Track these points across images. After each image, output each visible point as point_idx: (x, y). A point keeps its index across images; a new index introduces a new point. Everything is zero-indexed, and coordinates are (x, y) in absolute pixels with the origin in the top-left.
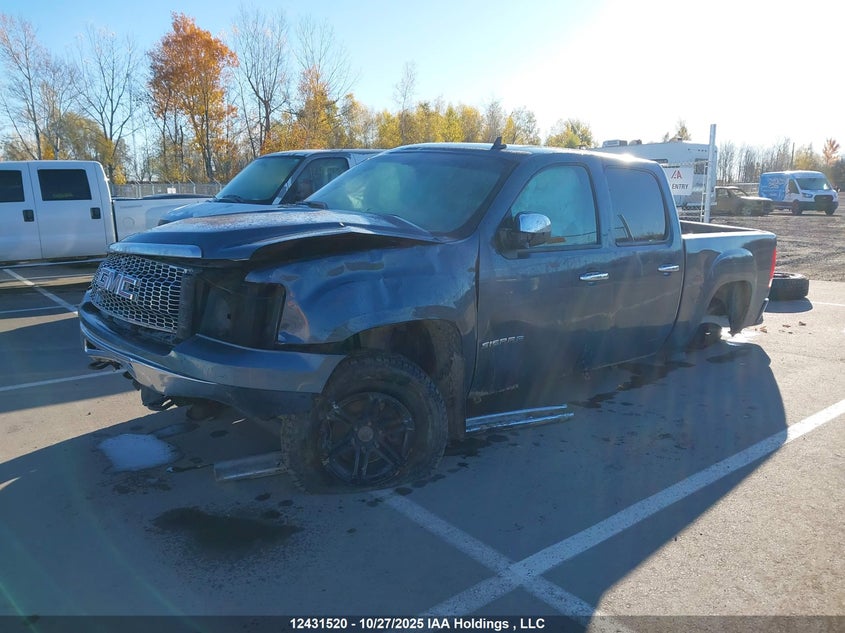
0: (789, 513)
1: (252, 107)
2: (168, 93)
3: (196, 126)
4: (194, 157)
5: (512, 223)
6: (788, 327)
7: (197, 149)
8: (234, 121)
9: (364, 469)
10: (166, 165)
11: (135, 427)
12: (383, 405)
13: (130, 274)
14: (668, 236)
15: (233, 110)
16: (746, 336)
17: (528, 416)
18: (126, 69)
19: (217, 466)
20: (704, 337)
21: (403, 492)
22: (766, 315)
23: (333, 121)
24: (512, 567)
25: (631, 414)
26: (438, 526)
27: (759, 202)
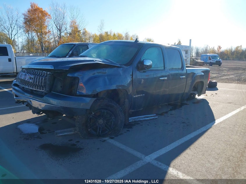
0: (219, 142)
1: (55, 31)
2: (29, 26)
3: (38, 36)
4: (38, 45)
5: (142, 63)
6: (213, 94)
7: (39, 43)
8: (50, 35)
9: (100, 132)
10: (29, 48)
11: (28, 121)
12: (106, 113)
13: (30, 74)
14: (182, 68)
15: (50, 32)
16: (202, 97)
17: (145, 117)
18: (16, 18)
19: (55, 132)
20: (191, 97)
21: (112, 138)
22: (207, 92)
23: (80, 36)
24: (146, 157)
25: (173, 117)
26: (123, 147)
27: (201, 62)
